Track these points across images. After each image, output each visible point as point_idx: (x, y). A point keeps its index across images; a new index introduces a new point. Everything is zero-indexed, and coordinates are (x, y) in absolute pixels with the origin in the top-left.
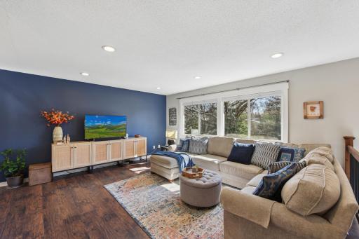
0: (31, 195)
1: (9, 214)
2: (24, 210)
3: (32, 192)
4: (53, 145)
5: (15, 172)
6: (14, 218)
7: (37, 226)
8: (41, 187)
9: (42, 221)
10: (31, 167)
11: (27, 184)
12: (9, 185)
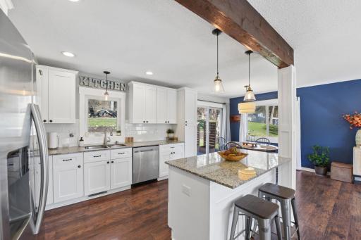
0: (330, 185)
1: (312, 190)
2: (322, 192)
3: (332, 184)
4: (354, 148)
5: (321, 164)
6: (314, 193)
7: (328, 206)
8: (340, 184)
9: (332, 205)
10: (333, 164)
11: (329, 177)
12: (317, 172)
